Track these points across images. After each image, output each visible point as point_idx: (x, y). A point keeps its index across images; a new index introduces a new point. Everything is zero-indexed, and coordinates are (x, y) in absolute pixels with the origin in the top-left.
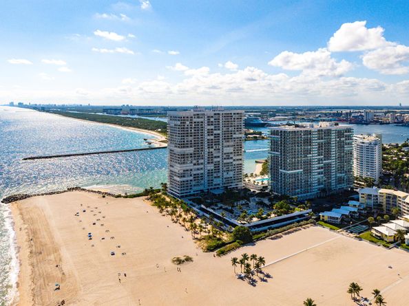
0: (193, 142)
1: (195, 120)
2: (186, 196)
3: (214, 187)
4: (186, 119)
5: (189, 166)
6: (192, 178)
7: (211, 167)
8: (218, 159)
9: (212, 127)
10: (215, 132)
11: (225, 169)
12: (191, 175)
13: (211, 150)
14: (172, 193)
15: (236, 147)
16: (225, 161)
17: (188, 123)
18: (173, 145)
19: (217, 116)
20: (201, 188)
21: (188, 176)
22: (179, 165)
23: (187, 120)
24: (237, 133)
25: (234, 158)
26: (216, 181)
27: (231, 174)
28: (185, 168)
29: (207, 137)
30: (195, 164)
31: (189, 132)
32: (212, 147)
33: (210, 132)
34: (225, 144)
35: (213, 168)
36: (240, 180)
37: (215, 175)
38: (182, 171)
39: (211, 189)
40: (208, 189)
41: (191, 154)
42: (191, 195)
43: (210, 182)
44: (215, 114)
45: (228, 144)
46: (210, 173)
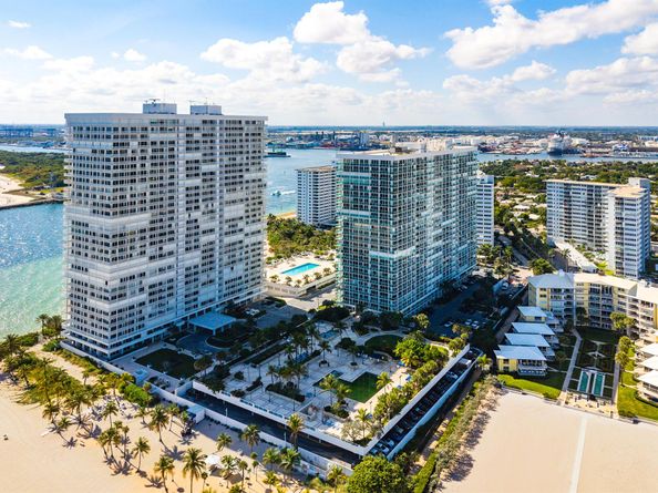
0: (148, 197)
1: (153, 136)
2: (128, 350)
3: (201, 308)
4: (129, 133)
5: (137, 264)
6: (144, 297)
7: (195, 258)
8: (211, 237)
9: (198, 155)
10: (205, 168)
11: (225, 259)
12: (142, 290)
13: (195, 214)
14: (79, 347)
15: (250, 202)
16: (227, 240)
17: (134, 144)
18: (88, 209)
19: (209, 126)
20: (169, 318)
21: (133, 294)
22: (107, 267)
23: (133, 137)
24: (252, 168)
25: (247, 229)
26: (207, 293)
27: (240, 268)
28: (125, 273)
29: (183, 182)
30: (152, 258)
31: (138, 169)
32: (197, 208)
33: (192, 169)
34: (228, 197)
35: (198, 261)
36: (257, 280)
37: (203, 278)
38: (116, 283)
39: (193, 316)
40: (185, 319)
41: (143, 231)
42: (139, 346)
43: (191, 298)
44: (204, 122)
45: (233, 196)
46: (191, 275)
